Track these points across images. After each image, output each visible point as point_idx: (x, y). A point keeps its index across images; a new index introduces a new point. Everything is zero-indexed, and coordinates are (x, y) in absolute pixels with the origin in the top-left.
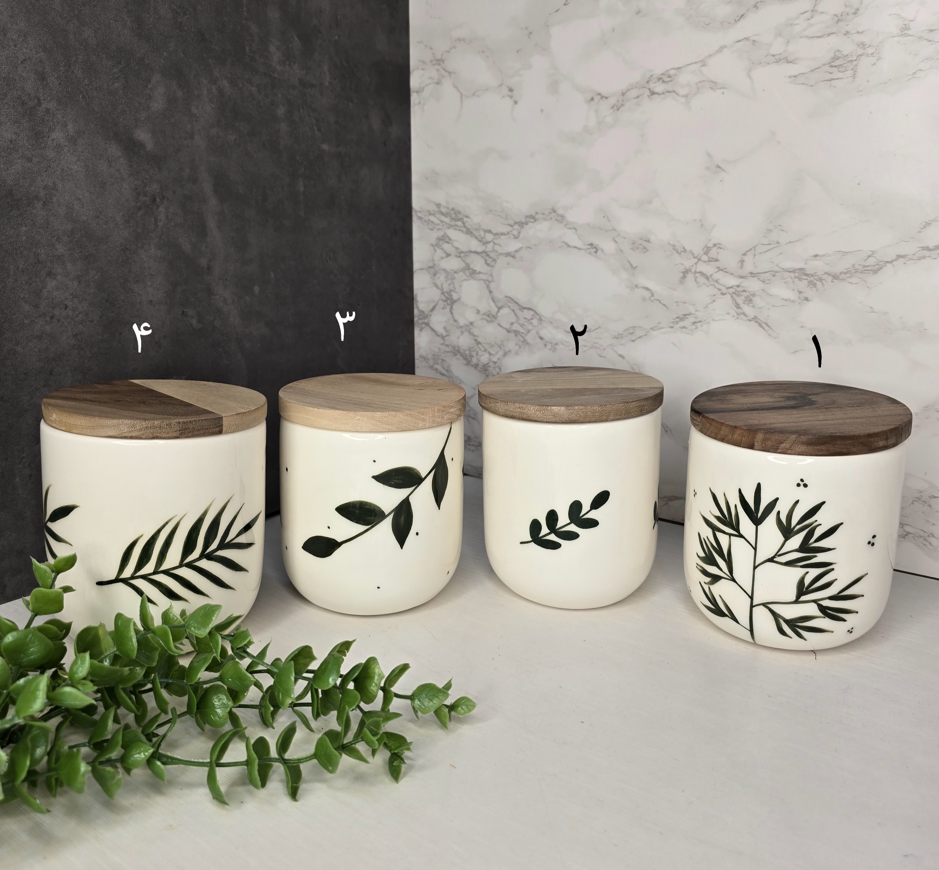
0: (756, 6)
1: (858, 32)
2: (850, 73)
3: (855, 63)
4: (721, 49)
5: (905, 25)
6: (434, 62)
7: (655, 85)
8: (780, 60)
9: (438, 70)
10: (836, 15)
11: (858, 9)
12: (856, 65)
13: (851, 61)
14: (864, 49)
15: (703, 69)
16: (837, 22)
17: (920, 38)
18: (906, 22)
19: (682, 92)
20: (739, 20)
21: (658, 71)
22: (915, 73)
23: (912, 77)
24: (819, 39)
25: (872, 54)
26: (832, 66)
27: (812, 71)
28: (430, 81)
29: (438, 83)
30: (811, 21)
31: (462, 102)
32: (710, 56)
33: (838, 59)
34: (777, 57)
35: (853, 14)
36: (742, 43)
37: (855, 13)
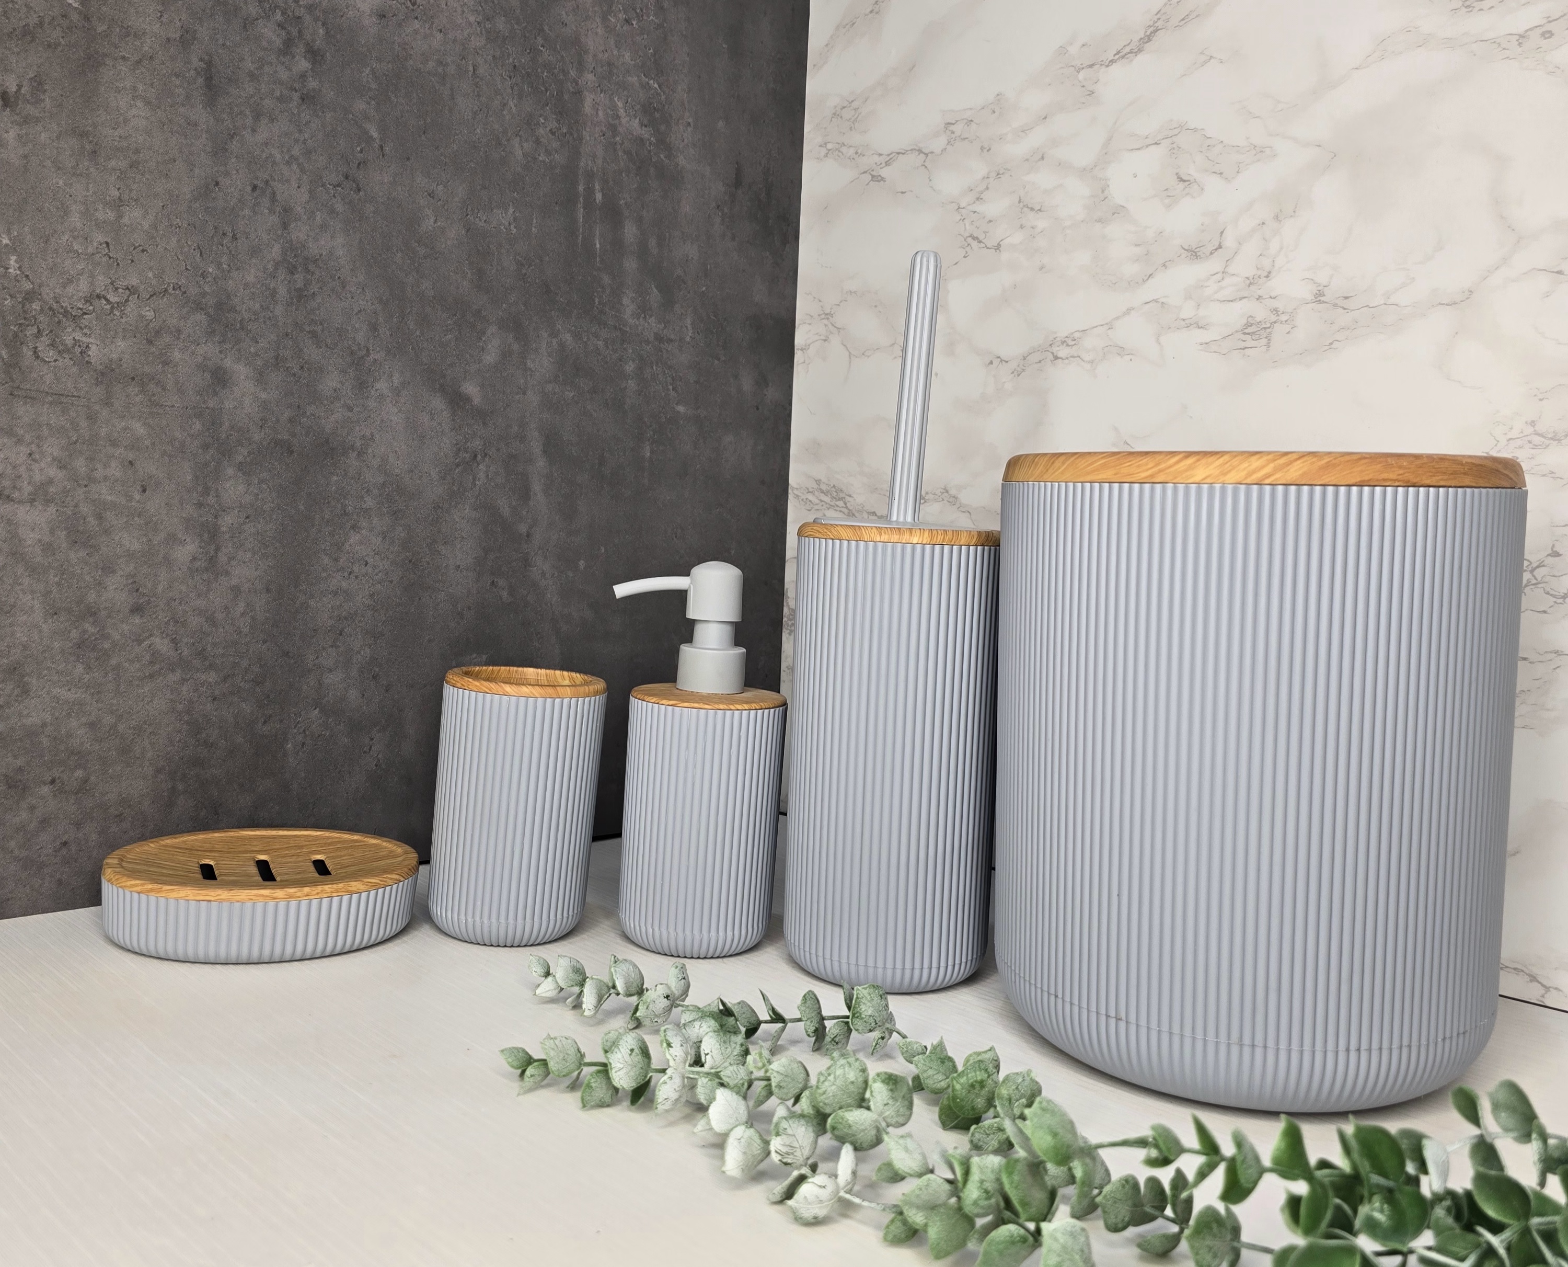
0: (1164, 265)
1: (1271, 297)
2: (1264, 341)
3: (1268, 330)
4: (1129, 311)
5: (1319, 291)
6: (823, 316)
7: (1058, 349)
8: (1191, 325)
9: (826, 325)
10: (1248, 278)
11: (1270, 273)
12: (1270, 333)
13: (1265, 328)
14: (1278, 315)
15: (1109, 331)
16: (1249, 286)
17: (1335, 305)
18: (1320, 288)
19: (1087, 358)
20: (1147, 279)
21: (1062, 334)
22: (1331, 344)
23: (1327, 348)
24: (1231, 303)
25: (1286, 321)
26: (1245, 334)
27: (1225, 338)
28: (817, 337)
29: (825, 340)
30: (1224, 283)
31: (850, 362)
32: (1117, 318)
33: (1251, 326)
34: (1187, 322)
35: (1265, 277)
36: (1151, 304)
37: (1267, 277)
